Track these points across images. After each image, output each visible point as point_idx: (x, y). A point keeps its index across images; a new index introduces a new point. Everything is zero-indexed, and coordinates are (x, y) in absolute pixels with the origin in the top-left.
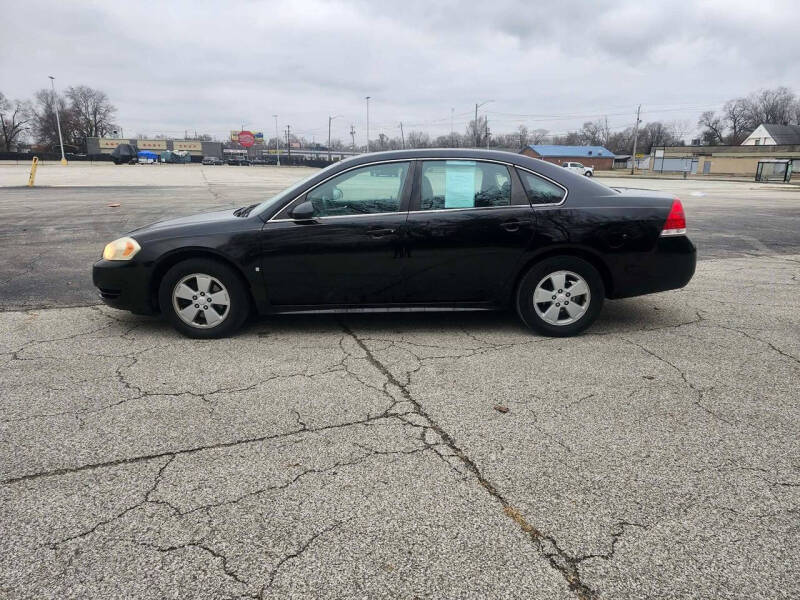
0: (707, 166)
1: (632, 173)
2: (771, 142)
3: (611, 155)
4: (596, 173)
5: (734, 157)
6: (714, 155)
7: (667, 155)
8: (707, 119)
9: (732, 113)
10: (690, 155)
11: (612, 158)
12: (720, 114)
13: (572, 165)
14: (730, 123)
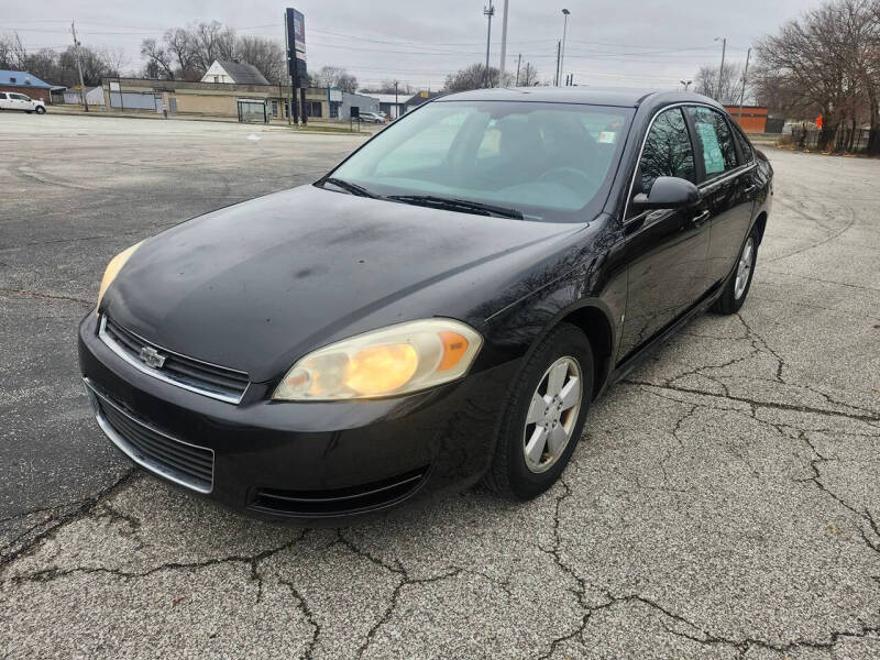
0: (172, 103)
1: (87, 110)
2: (229, 80)
3: (45, 85)
4: (49, 108)
5: (198, 95)
6: (177, 91)
7: (123, 88)
8: (150, 49)
9: (174, 43)
10: (151, 90)
11: (48, 89)
12: (162, 45)
13: (13, 97)
14: (175, 56)
